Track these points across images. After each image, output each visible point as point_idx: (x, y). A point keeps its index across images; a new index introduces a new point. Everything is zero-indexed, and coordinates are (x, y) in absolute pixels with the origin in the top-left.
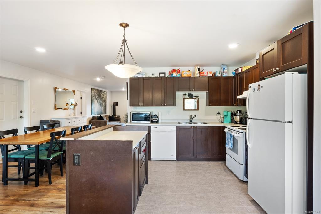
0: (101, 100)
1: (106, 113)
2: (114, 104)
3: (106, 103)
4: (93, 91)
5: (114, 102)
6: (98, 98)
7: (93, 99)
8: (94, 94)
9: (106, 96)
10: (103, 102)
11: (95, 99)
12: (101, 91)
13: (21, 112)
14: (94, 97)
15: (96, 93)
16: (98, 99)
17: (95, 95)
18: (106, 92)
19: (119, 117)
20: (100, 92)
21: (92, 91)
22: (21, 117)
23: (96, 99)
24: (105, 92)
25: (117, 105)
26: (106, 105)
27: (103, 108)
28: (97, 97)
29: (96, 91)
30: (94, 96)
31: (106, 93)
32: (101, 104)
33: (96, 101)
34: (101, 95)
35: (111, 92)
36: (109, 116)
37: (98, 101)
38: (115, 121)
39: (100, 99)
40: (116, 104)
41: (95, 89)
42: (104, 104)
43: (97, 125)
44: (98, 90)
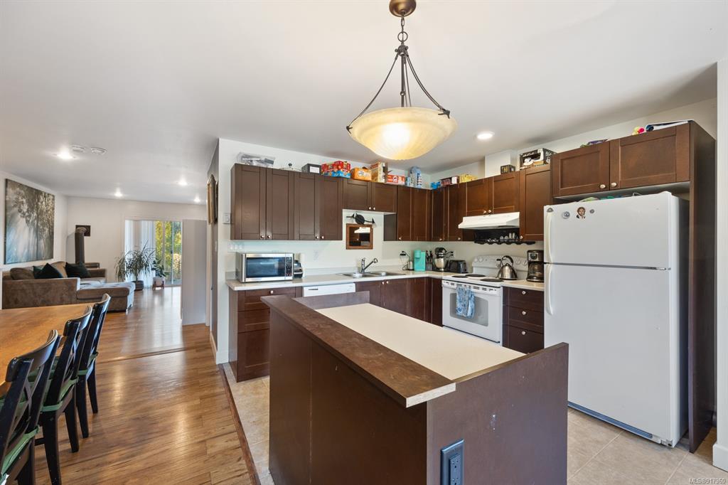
0: (37, 218)
1: (51, 257)
2: (77, 230)
3: (53, 227)
4: (14, 189)
5: (77, 226)
6: (28, 211)
7: (13, 216)
8: (17, 199)
9: (53, 209)
10: (43, 224)
11: (20, 214)
12: (38, 192)
14: (16, 209)
15: (23, 197)
16: (30, 216)
17: (18, 204)
18: (53, 196)
19: (96, 267)
20: (34, 195)
21: (10, 190)
23: (24, 214)
24: (51, 197)
25: (88, 233)
26: (53, 233)
27: (42, 243)
28: (25, 208)
29: (22, 192)
30: (15, 206)
31: (53, 199)
32: (38, 232)
33: (21, 222)
34: (37, 205)
35: (68, 198)
37: (27, 222)
38: (89, 277)
39: (35, 214)
40: (83, 232)
41: (21, 185)
42: (47, 230)
44: (31, 189)
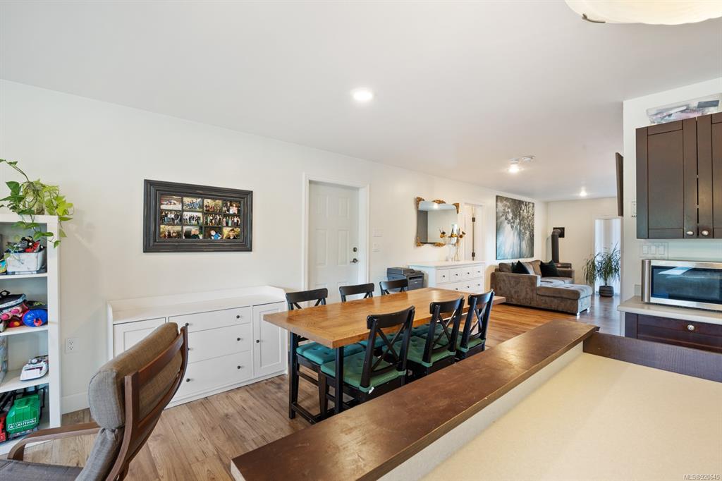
0: (520, 224)
1: (532, 256)
2: (554, 232)
3: (533, 230)
4: (501, 201)
5: (554, 229)
6: (512, 218)
7: (501, 223)
8: (504, 210)
9: (533, 215)
10: (525, 229)
11: (506, 221)
12: (520, 202)
13: (355, 250)
14: (504, 218)
15: (509, 208)
16: (514, 222)
17: (505, 213)
18: (533, 204)
19: (568, 267)
20: (517, 205)
21: (499, 204)
22: (355, 261)
23: (509, 221)
24: (531, 205)
25: (562, 235)
26: (533, 236)
27: (524, 244)
28: (510, 216)
29: (508, 204)
30: (503, 215)
31: (533, 206)
32: (520, 235)
33: (507, 227)
34: (520, 212)
35: (547, 204)
36: (541, 262)
37: (512, 227)
38: (558, 276)
39: (518, 221)
40: (559, 233)
41: (507, 199)
42: (528, 233)
43: (510, 284)
44: (514, 201)
